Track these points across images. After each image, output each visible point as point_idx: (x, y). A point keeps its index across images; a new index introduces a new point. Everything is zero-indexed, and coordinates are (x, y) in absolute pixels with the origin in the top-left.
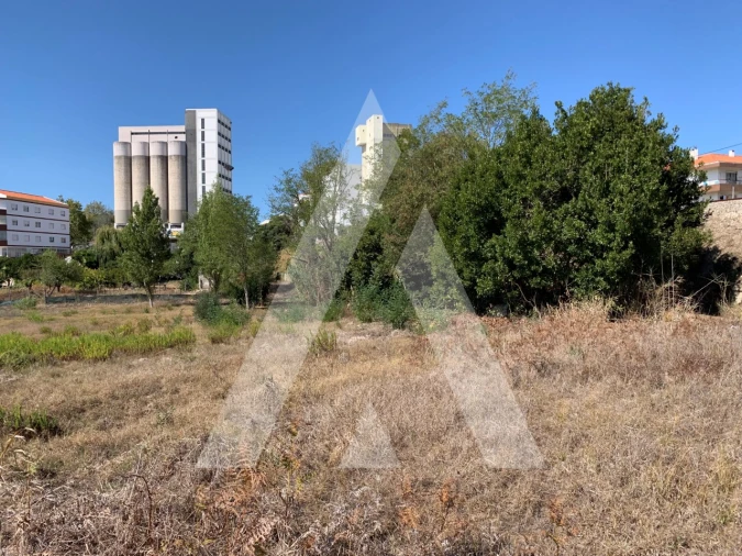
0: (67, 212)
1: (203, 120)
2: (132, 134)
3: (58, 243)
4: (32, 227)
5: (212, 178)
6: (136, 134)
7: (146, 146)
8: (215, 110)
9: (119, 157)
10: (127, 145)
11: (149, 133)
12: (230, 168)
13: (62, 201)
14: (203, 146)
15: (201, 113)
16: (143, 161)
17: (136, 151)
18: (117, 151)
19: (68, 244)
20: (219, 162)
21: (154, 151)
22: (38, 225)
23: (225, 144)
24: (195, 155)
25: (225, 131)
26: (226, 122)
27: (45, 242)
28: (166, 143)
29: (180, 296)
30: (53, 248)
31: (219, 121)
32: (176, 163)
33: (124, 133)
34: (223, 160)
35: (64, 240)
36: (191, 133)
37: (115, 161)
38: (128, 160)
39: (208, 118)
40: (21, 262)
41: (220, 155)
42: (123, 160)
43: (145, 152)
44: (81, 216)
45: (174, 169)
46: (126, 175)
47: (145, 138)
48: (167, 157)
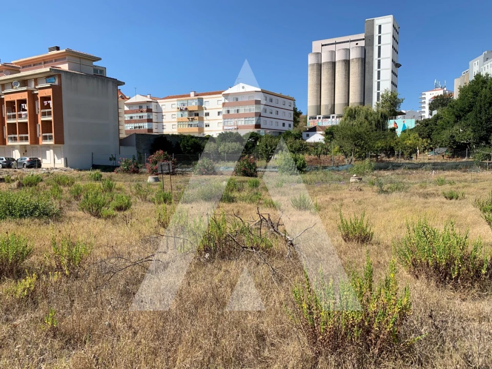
0: (292, 103)
1: (380, 27)
2: (322, 45)
3: (287, 127)
5: (386, 74)
6: (325, 45)
7: (333, 53)
8: (392, 16)
9: (313, 65)
10: (319, 55)
11: (336, 43)
14: (379, 48)
15: (378, 21)
16: (330, 66)
17: (325, 59)
18: (311, 60)
20: (393, 62)
21: (339, 57)
23: (396, 45)
24: (372, 56)
25: (396, 35)
26: (397, 28)
27: (280, 126)
28: (349, 50)
31: (394, 25)
32: (357, 64)
33: (316, 45)
34: (396, 60)
36: (369, 40)
37: (309, 68)
38: (319, 66)
39: (385, 23)
41: (393, 54)
42: (315, 67)
43: (332, 58)
45: (355, 69)
46: (317, 79)
47: (332, 48)
48: (349, 61)
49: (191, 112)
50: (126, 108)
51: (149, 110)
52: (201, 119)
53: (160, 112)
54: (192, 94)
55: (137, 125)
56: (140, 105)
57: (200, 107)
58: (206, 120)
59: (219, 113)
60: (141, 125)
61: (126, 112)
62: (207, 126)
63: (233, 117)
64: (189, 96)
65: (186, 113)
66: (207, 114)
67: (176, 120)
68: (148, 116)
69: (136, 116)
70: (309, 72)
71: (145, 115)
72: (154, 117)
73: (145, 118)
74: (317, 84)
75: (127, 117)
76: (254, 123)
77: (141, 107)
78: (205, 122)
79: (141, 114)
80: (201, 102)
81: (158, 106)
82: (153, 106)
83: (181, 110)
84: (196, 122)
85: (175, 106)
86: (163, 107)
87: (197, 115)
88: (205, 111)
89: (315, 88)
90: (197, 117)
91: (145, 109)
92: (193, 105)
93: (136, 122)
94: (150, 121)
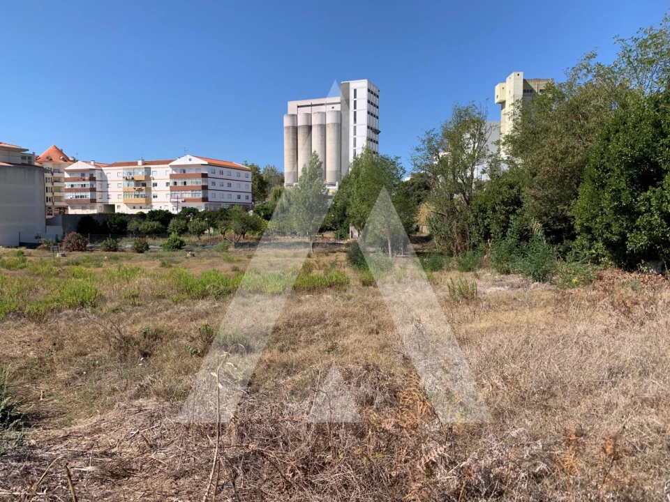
0: (250, 174)
1: (355, 91)
2: (298, 107)
3: (243, 200)
4: (225, 187)
5: (362, 141)
6: (302, 106)
7: (309, 116)
8: (366, 80)
9: (288, 128)
10: (294, 117)
11: (312, 105)
12: (377, 132)
13: (246, 165)
14: (355, 113)
15: (354, 85)
16: (306, 130)
17: (301, 122)
18: (287, 122)
19: (250, 200)
20: (368, 127)
21: (315, 121)
22: (229, 185)
23: (374, 110)
24: (348, 122)
25: (374, 99)
26: (375, 90)
27: (234, 199)
29: (334, 244)
30: (240, 204)
31: (369, 90)
32: (333, 130)
33: (292, 106)
34: (371, 125)
35: (247, 198)
37: (285, 131)
38: (295, 129)
39: (360, 87)
40: (217, 215)
41: (369, 120)
42: (291, 130)
43: (308, 122)
44: (260, 178)
45: (331, 135)
46: (293, 143)
47: (308, 110)
48: (325, 125)
49: (138, 183)
50: (67, 175)
51: (92, 179)
52: (149, 190)
53: (104, 181)
54: (140, 163)
55: (79, 194)
56: (83, 172)
57: (148, 177)
58: (154, 191)
59: (168, 184)
60: (83, 194)
61: (67, 180)
62: (155, 197)
63: (180, 189)
64: (136, 164)
65: (133, 183)
66: (155, 185)
67: (121, 189)
68: (92, 185)
69: (77, 184)
70: (285, 134)
71: (88, 183)
72: (97, 186)
73: (88, 187)
74: (293, 149)
75: (67, 185)
76: (201, 196)
77: (83, 175)
78: (153, 193)
79: (83, 183)
80: (148, 171)
81: (102, 174)
82: (97, 175)
83: (127, 179)
84: (143, 193)
85: (121, 175)
86: (108, 176)
87: (144, 185)
88: (153, 181)
89: (291, 153)
90: (144, 188)
91: (87, 177)
92: (140, 174)
93: (77, 191)
94: (93, 190)
